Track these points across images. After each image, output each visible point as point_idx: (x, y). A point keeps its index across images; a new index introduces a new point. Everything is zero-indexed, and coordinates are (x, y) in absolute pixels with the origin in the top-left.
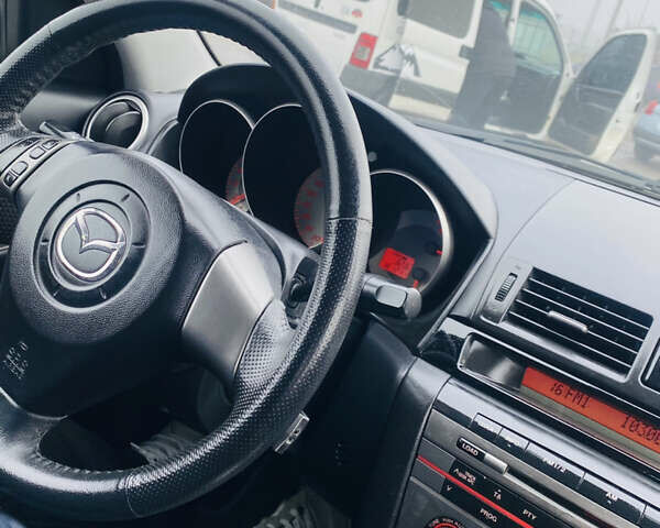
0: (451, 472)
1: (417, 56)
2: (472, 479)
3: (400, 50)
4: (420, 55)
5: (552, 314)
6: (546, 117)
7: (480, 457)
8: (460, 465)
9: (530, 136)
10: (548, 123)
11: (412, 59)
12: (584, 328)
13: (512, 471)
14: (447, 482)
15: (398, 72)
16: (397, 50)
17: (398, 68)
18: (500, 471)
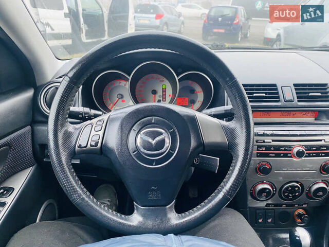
0: (258, 150)
1: (49, 23)
2: (264, 149)
3: (41, 22)
4: (51, 22)
5: (255, 95)
6: (105, 31)
7: (264, 142)
8: (259, 147)
9: (103, 39)
10: (106, 33)
11: (48, 25)
12: (264, 95)
13: (273, 141)
14: (257, 153)
15: (45, 31)
16: (39, 22)
17: (44, 30)
18: (270, 142)
